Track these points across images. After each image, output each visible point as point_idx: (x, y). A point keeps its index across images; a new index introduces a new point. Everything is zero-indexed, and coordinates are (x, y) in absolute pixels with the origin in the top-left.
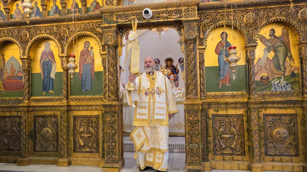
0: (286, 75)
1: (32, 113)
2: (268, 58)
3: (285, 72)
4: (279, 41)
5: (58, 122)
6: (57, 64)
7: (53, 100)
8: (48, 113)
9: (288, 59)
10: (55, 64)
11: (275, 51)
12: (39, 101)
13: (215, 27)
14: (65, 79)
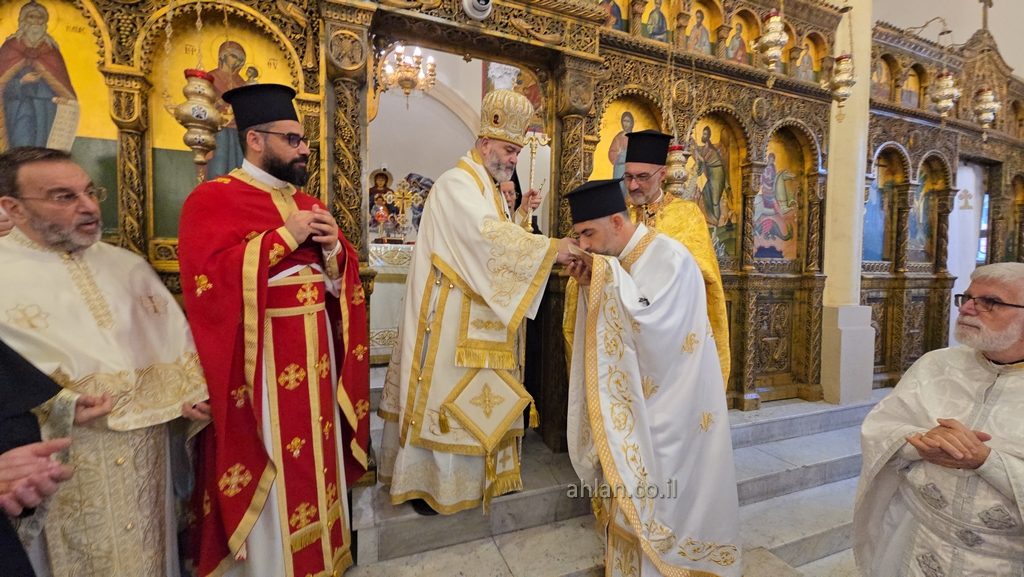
0: (720, 225)
2: (697, 188)
3: (718, 219)
4: (715, 153)
6: (81, 102)
9: (724, 193)
10: (70, 102)
11: (709, 175)
13: (620, 94)
14: (134, 169)
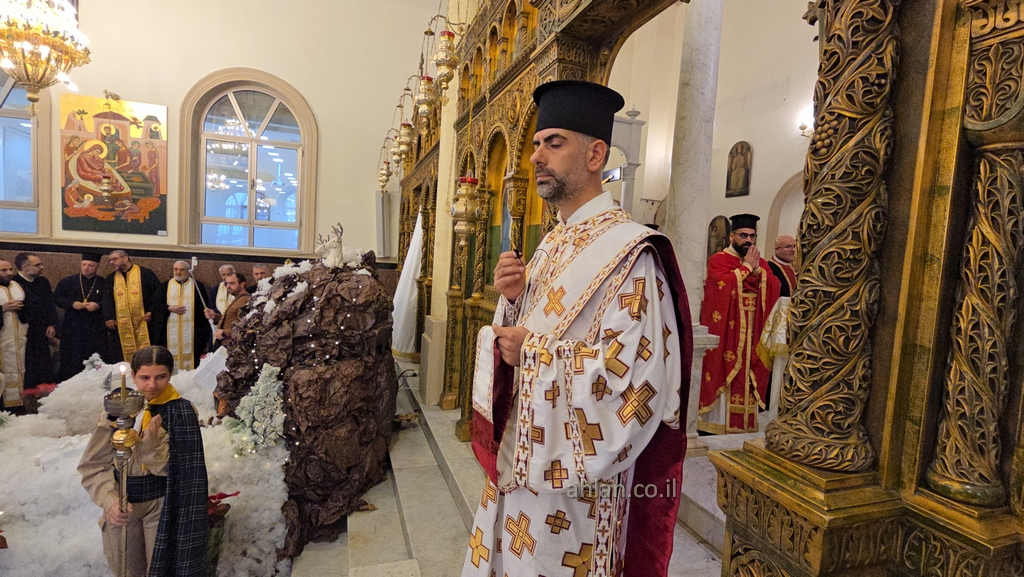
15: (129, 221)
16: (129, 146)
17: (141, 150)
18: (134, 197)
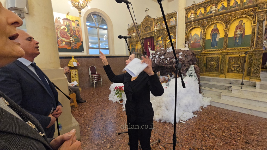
1: (206, 56)
5: (219, 60)
7: (217, 50)
8: (214, 56)
10: (219, 34)
12: (210, 51)
15: (75, 49)
16: (72, 28)
17: (76, 29)
18: (76, 42)
